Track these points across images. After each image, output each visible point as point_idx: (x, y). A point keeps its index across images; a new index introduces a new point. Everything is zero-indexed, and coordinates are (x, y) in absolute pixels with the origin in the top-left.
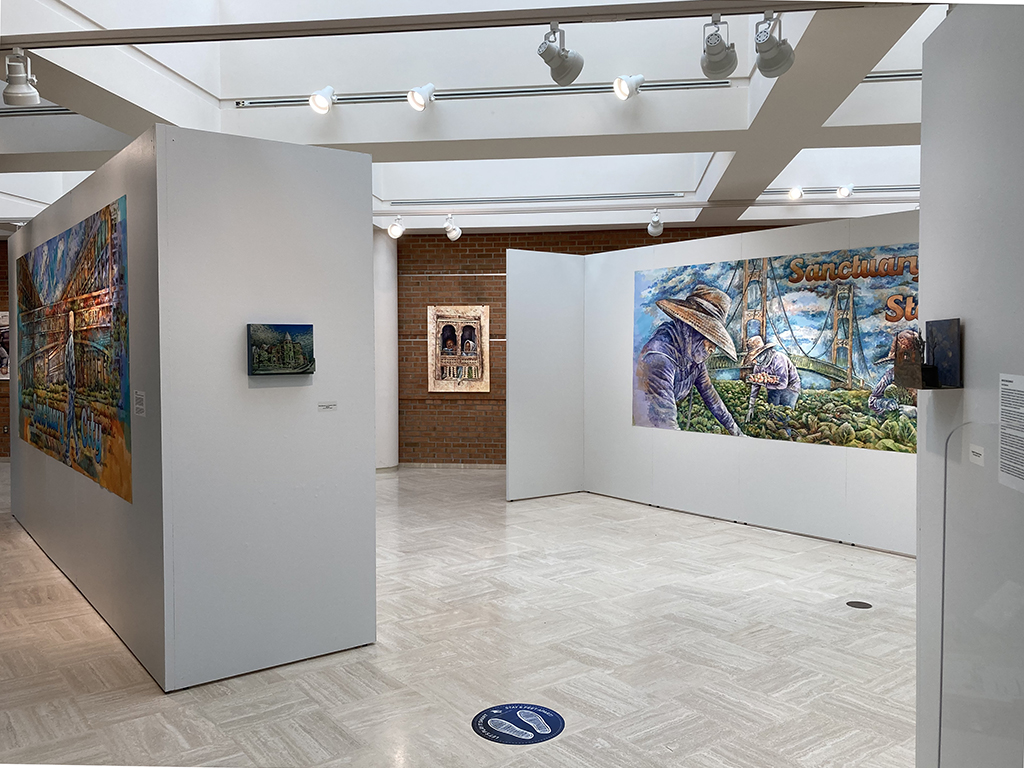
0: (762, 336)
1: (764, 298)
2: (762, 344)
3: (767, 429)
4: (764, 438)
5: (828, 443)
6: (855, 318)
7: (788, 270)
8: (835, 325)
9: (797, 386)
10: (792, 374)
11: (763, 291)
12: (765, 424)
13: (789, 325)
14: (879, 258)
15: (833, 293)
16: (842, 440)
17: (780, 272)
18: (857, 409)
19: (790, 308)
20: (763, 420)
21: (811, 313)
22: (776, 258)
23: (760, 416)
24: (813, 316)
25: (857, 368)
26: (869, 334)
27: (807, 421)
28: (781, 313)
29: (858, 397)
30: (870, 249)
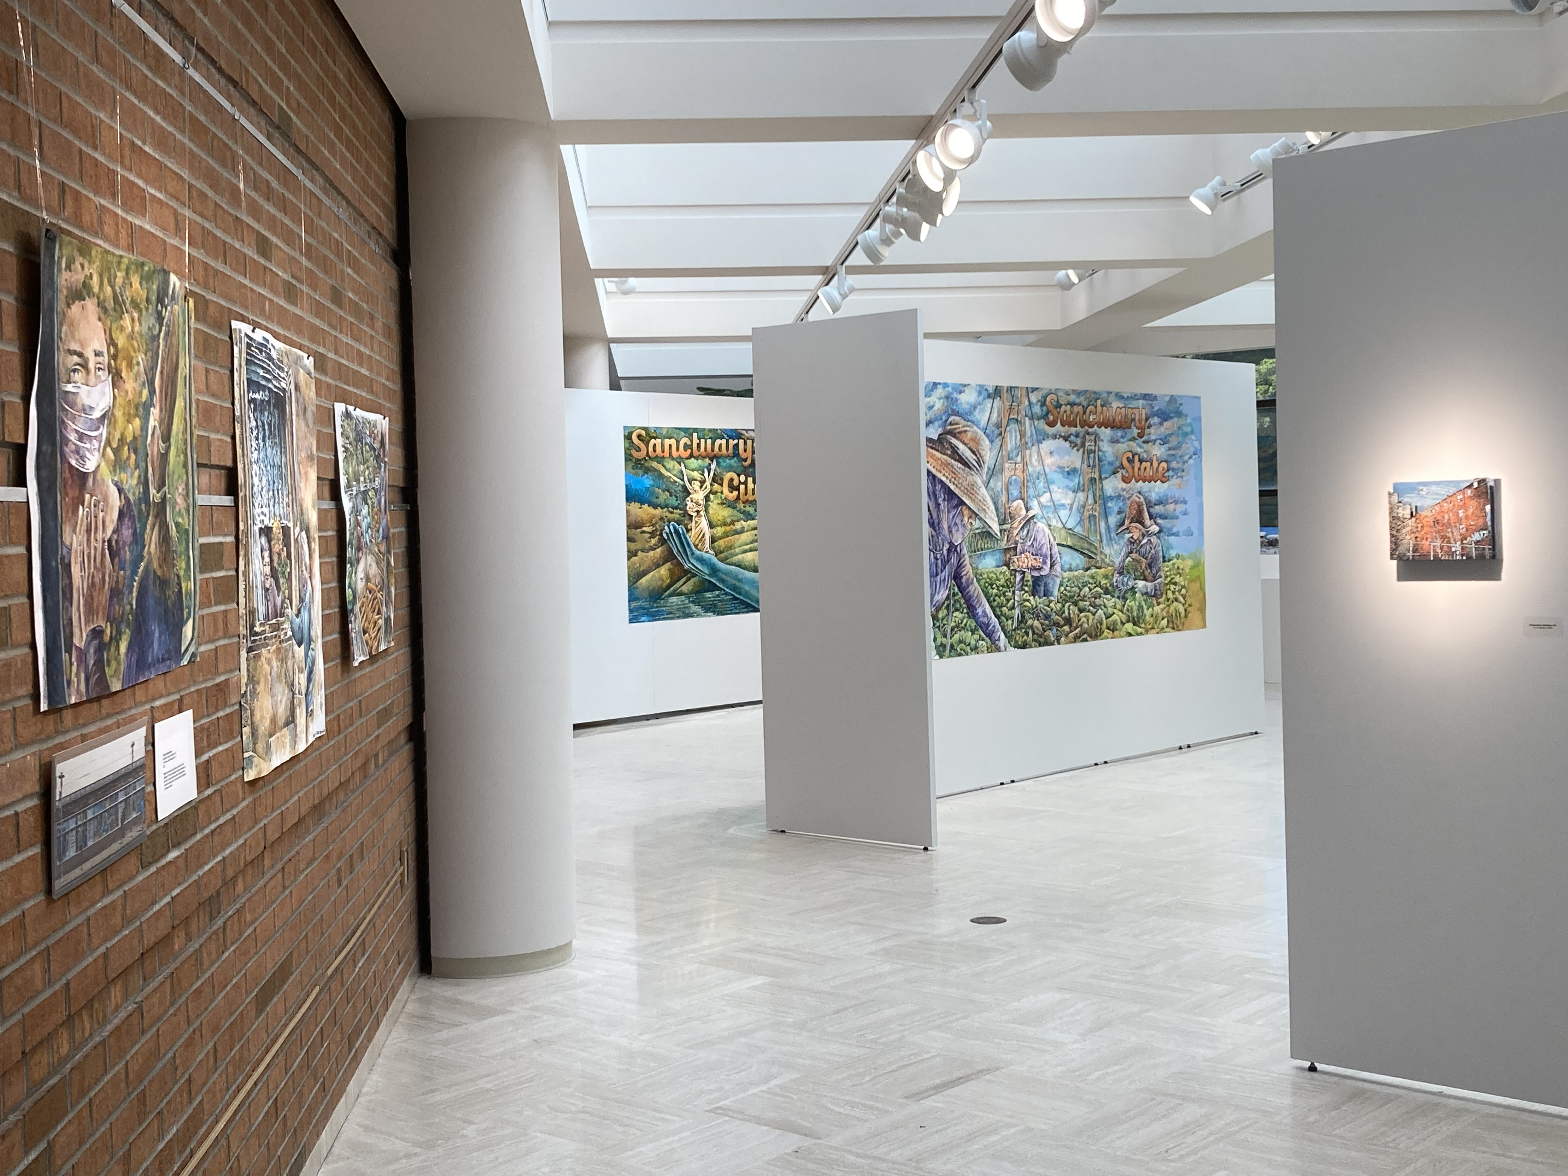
0: (1023, 499)
1: (1023, 447)
2: (1024, 512)
3: (1034, 633)
4: (1031, 647)
5: (1085, 640)
6: (1100, 478)
7: (1044, 408)
8: (1086, 489)
9: (1058, 567)
10: (1053, 552)
11: (1022, 435)
12: (1031, 627)
13: (1049, 482)
14: (1116, 404)
15: (1083, 445)
16: (1095, 634)
17: (1037, 409)
18: (1107, 592)
19: (1048, 461)
20: (1030, 622)
21: (1067, 469)
22: (1034, 390)
23: (1027, 616)
24: (1068, 473)
25: (1105, 541)
26: (1111, 498)
27: (1069, 614)
28: (1039, 468)
29: (1106, 577)
30: (1109, 393)
